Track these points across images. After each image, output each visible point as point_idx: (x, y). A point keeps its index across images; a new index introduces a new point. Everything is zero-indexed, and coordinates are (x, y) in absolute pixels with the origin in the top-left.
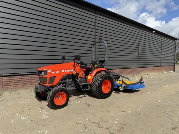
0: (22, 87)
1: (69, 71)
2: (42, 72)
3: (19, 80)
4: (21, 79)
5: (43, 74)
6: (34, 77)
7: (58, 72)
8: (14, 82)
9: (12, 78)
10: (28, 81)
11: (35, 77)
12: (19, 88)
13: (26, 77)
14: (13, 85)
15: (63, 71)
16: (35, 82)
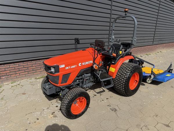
0: (25, 76)
1: (87, 63)
2: (52, 68)
3: (20, 67)
4: (23, 67)
5: (53, 70)
7: (74, 67)
8: (15, 70)
9: (12, 65)
10: (31, 68)
11: (40, 62)
12: (21, 77)
13: (28, 64)
14: (13, 74)
15: (79, 65)
16: (39, 68)
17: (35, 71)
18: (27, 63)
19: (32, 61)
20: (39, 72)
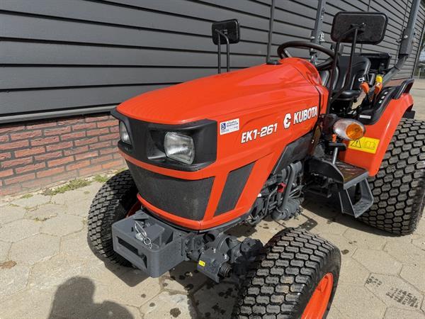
0: (4, 186)
1: (305, 115)
6: (54, 131)
7: (268, 130)
10: (27, 152)
11: (59, 131)
13: (14, 137)
15: (286, 121)
16: (59, 154)
17: (43, 165)
18: (9, 133)
19: (29, 127)
20: (58, 166)
